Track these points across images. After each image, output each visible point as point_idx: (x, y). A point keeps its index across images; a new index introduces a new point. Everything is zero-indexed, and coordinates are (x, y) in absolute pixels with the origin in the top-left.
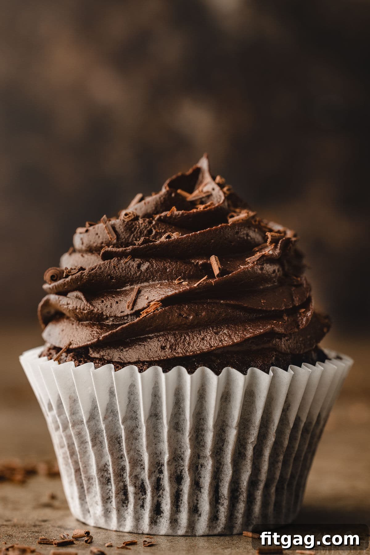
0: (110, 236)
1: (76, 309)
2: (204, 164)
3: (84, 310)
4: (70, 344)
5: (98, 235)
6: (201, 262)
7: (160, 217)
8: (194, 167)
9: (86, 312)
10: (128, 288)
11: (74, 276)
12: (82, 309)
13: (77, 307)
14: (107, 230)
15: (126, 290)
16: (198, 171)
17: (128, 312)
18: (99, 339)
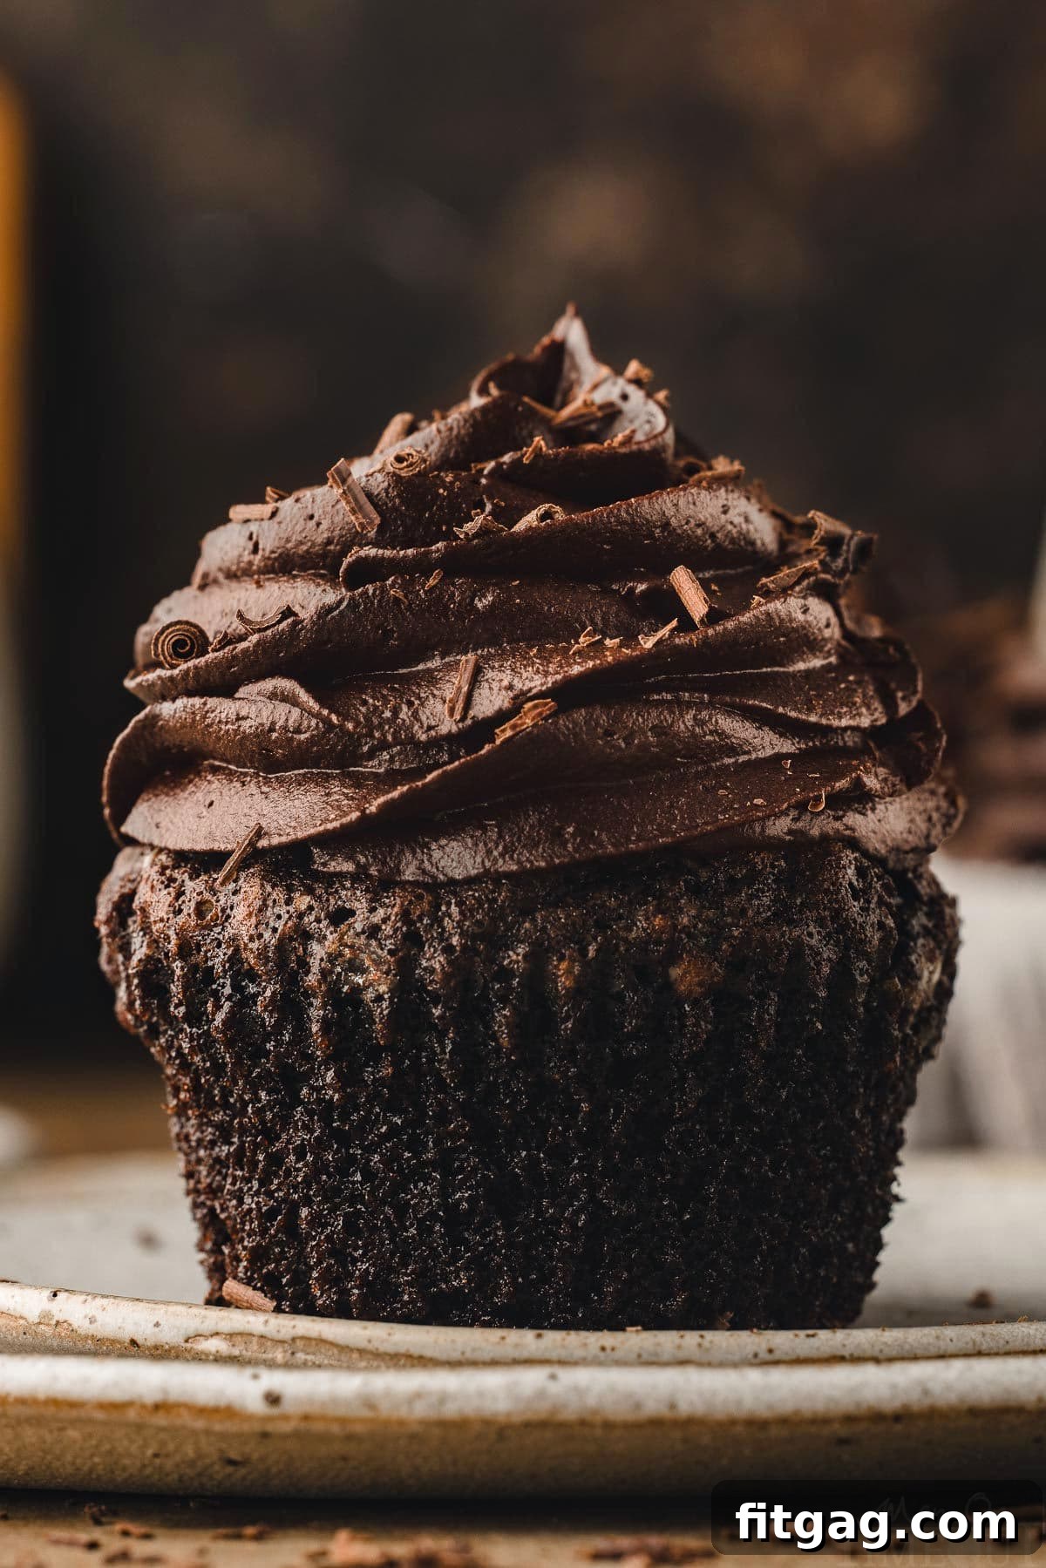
0: (357, 518)
1: (272, 730)
2: (572, 331)
3: (298, 731)
4: (259, 833)
5: (316, 519)
6: (641, 587)
7: (499, 465)
8: (546, 341)
9: (303, 737)
10: (436, 663)
11: (269, 632)
12: (291, 729)
13: (273, 723)
14: (348, 502)
15: (430, 671)
16: (559, 350)
17: (448, 726)
18: (363, 811)
